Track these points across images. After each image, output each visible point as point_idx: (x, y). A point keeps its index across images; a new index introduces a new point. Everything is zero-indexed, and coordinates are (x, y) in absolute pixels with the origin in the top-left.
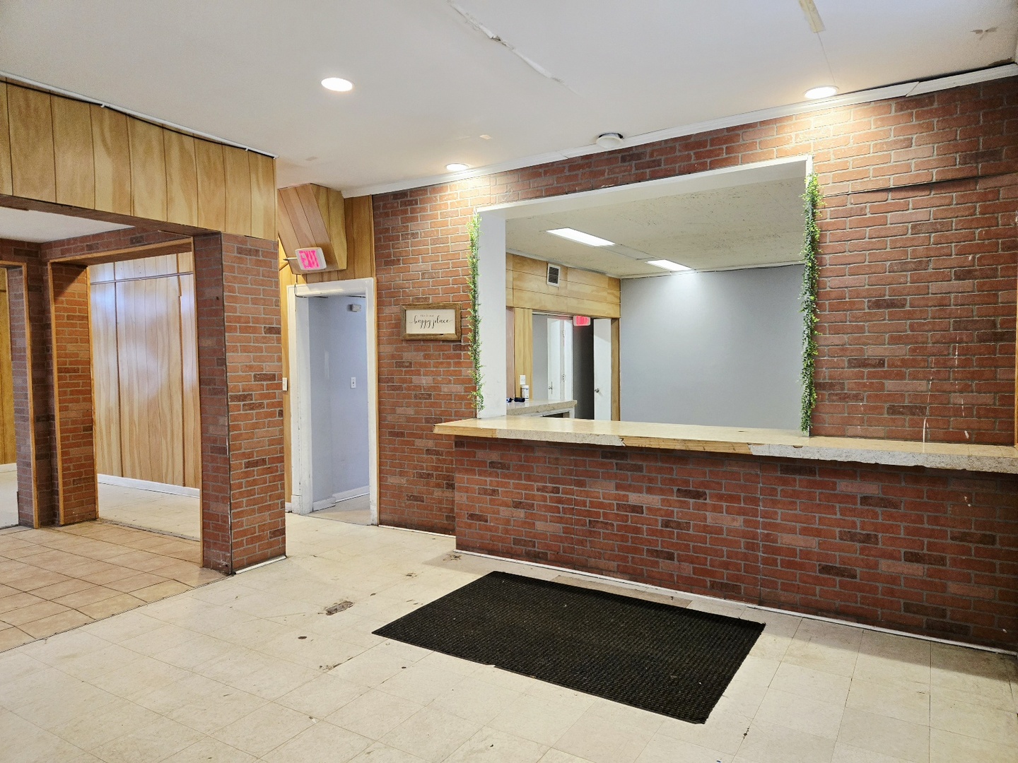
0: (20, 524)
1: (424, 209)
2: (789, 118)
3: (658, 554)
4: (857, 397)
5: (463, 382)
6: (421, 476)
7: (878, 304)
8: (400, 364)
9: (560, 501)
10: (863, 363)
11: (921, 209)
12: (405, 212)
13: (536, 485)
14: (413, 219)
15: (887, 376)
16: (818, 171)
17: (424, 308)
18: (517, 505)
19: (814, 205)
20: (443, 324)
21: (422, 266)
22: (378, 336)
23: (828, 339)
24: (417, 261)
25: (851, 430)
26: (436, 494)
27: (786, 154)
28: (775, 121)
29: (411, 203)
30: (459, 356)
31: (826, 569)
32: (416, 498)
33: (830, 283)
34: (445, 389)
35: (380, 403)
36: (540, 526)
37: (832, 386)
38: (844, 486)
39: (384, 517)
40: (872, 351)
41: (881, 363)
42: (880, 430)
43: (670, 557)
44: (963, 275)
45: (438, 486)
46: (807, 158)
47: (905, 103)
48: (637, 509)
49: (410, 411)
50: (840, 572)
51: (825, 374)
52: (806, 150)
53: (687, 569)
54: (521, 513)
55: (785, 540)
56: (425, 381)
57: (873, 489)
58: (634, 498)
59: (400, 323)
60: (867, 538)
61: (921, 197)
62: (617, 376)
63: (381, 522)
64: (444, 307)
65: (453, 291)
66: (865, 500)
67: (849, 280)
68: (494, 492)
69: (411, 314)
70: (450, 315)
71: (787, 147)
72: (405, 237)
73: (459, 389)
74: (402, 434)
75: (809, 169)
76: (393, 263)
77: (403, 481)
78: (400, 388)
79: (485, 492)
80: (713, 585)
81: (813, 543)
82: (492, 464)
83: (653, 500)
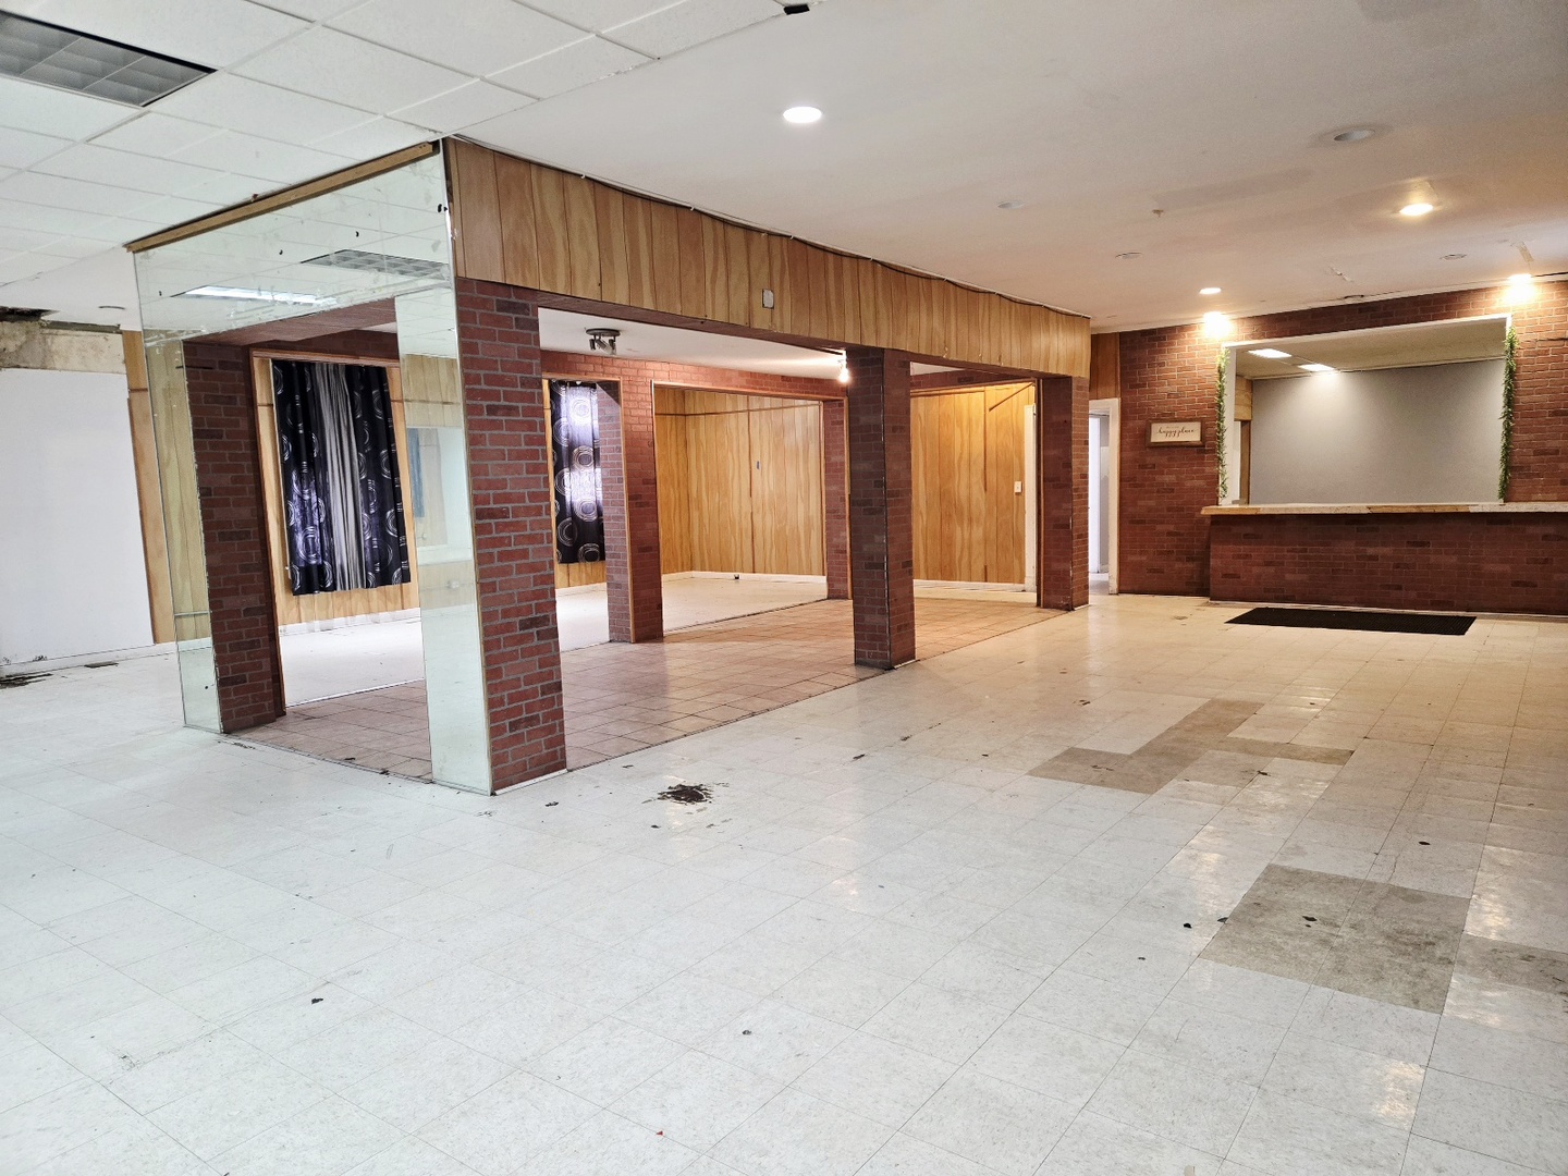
0: (828, 598)
1: (1172, 344)
2: (1495, 288)
3: (1389, 587)
4: (1538, 475)
5: (1205, 478)
6: (1161, 553)
7: (1555, 413)
8: (1143, 466)
9: (1306, 558)
10: (1544, 453)
12: (1154, 345)
13: (1286, 548)
14: (1161, 352)
15: (1560, 460)
16: (1516, 324)
17: (1171, 422)
18: (1269, 564)
19: (1512, 347)
20: (1191, 434)
21: (1167, 388)
22: (1121, 445)
23: (1519, 436)
24: (1163, 384)
25: (1534, 497)
26: (1176, 566)
27: (1493, 312)
28: (1486, 289)
29: (1159, 339)
30: (1203, 458)
31: (1517, 584)
32: (1155, 571)
33: (1523, 399)
34: (1189, 484)
35: (1121, 498)
36: (1289, 577)
37: (1521, 468)
38: (1531, 529)
39: (1123, 588)
40: (1552, 444)
41: (1557, 452)
42: (1555, 496)
43: (1400, 588)
45: (1179, 559)
46: (1507, 315)
48: (1374, 558)
49: (1152, 503)
50: (1526, 584)
51: (1516, 460)
52: (1506, 310)
53: (1413, 595)
54: (1272, 570)
55: (1489, 567)
56: (1168, 478)
57: (1550, 530)
58: (1371, 551)
59: (1146, 433)
60: (1546, 561)
62: (1246, 481)
63: (1120, 592)
64: (1191, 420)
65: (1198, 407)
66: (1545, 537)
67: (1536, 397)
68: (1247, 556)
69: (1156, 427)
70: (1196, 426)
71: (1494, 308)
72: (1151, 365)
73: (1201, 483)
74: (1143, 522)
75: (1509, 324)
76: (1138, 386)
77: (1144, 558)
78: (1142, 485)
79: (1239, 557)
80: (1432, 604)
81: (1507, 568)
82: (1246, 536)
83: (1387, 550)
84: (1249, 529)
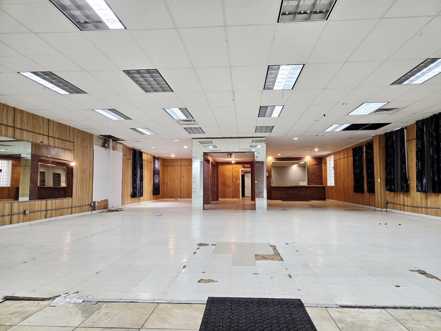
7: (313, 174)
10: (312, 179)
11: (315, 166)
19: (307, 166)
25: (312, 184)
27: (305, 160)
37: (310, 181)
44: (319, 172)
46: (307, 161)
47: (314, 158)
48: (294, 193)
55: (308, 194)
58: (294, 192)
60: (314, 193)
61: (315, 165)
66: (314, 190)
68: (277, 193)
81: (310, 194)
82: (277, 190)
83: (296, 192)
84: (277, 189)
